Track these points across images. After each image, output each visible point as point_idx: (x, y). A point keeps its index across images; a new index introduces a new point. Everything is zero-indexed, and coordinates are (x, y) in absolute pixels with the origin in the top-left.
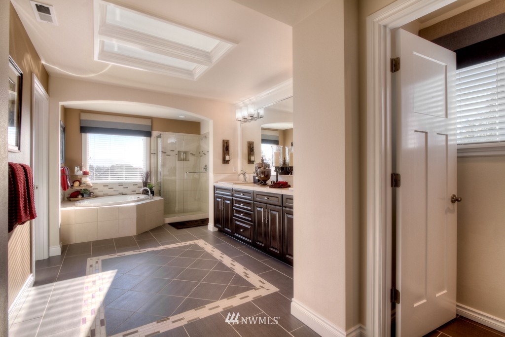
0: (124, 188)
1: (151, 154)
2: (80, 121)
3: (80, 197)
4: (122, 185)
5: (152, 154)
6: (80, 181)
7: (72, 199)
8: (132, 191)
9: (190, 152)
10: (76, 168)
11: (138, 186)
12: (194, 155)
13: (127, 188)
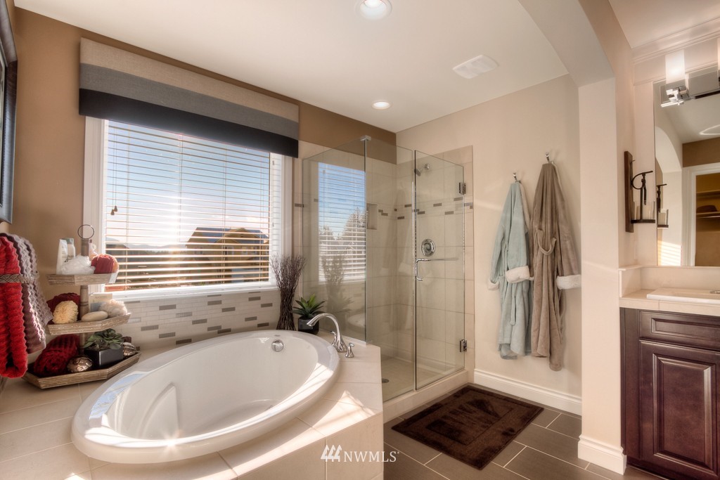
0: (224, 310)
1: (295, 205)
2: (80, 68)
3: (82, 366)
4: (219, 302)
5: (297, 205)
6: (78, 299)
7: (43, 382)
8: (247, 319)
9: (379, 207)
10: (63, 243)
11: (263, 301)
12: (386, 215)
13: (233, 309)
